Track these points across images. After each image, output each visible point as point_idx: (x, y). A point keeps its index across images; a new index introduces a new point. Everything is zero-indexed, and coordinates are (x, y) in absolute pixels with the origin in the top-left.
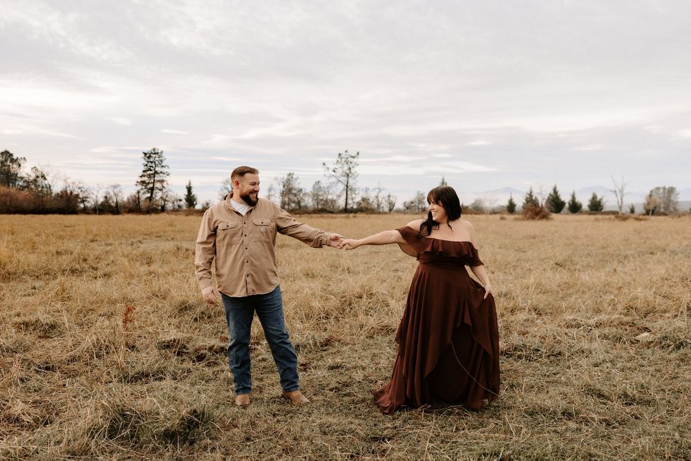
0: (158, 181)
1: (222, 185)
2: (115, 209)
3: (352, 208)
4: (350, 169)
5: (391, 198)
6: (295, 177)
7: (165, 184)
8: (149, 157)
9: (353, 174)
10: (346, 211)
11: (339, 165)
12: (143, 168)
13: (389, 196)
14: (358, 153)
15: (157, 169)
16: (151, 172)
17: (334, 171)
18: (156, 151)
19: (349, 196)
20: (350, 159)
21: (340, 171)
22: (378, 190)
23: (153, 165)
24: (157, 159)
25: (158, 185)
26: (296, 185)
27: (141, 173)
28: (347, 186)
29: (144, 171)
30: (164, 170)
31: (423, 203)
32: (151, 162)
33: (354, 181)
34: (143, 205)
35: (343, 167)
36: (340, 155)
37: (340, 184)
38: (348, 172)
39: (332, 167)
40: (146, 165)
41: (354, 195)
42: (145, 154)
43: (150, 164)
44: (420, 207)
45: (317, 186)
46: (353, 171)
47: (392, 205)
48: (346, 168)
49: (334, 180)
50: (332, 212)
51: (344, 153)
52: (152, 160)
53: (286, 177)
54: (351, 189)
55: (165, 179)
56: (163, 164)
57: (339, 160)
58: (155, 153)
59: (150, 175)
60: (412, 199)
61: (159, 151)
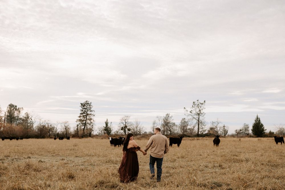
0: (88, 119)
1: (120, 121)
2: (65, 135)
3: (202, 133)
4: (200, 110)
5: (225, 128)
6: (170, 116)
7: (92, 121)
8: (84, 106)
9: (202, 114)
10: (198, 135)
11: (194, 109)
12: (80, 112)
13: (224, 127)
14: (205, 101)
15: (88, 112)
16: (84, 114)
17: (191, 112)
18: (88, 103)
19: (200, 127)
20: (200, 105)
21: (194, 112)
22: (217, 123)
23: (86, 110)
24: (88, 107)
25: (88, 121)
26: (172, 121)
27: (79, 115)
28: (198, 121)
29: (81, 114)
30: (92, 113)
31: (248, 130)
32: (85, 109)
33: (203, 118)
34: (80, 133)
35: (196, 110)
36: (194, 102)
37: (194, 119)
38: (199, 112)
39: (189, 110)
40: (82, 110)
41: (203, 126)
42: (82, 104)
43: (84, 110)
44: (246, 133)
45: (183, 121)
46: (202, 112)
47: (226, 132)
48: (198, 110)
49: (191, 117)
50: (189, 137)
51: (197, 102)
52: (85, 107)
53: (165, 116)
54: (201, 123)
55: (92, 118)
56: (91, 110)
57: (194, 106)
58: (87, 104)
59: (84, 116)
60: (241, 128)
61: (89, 102)
